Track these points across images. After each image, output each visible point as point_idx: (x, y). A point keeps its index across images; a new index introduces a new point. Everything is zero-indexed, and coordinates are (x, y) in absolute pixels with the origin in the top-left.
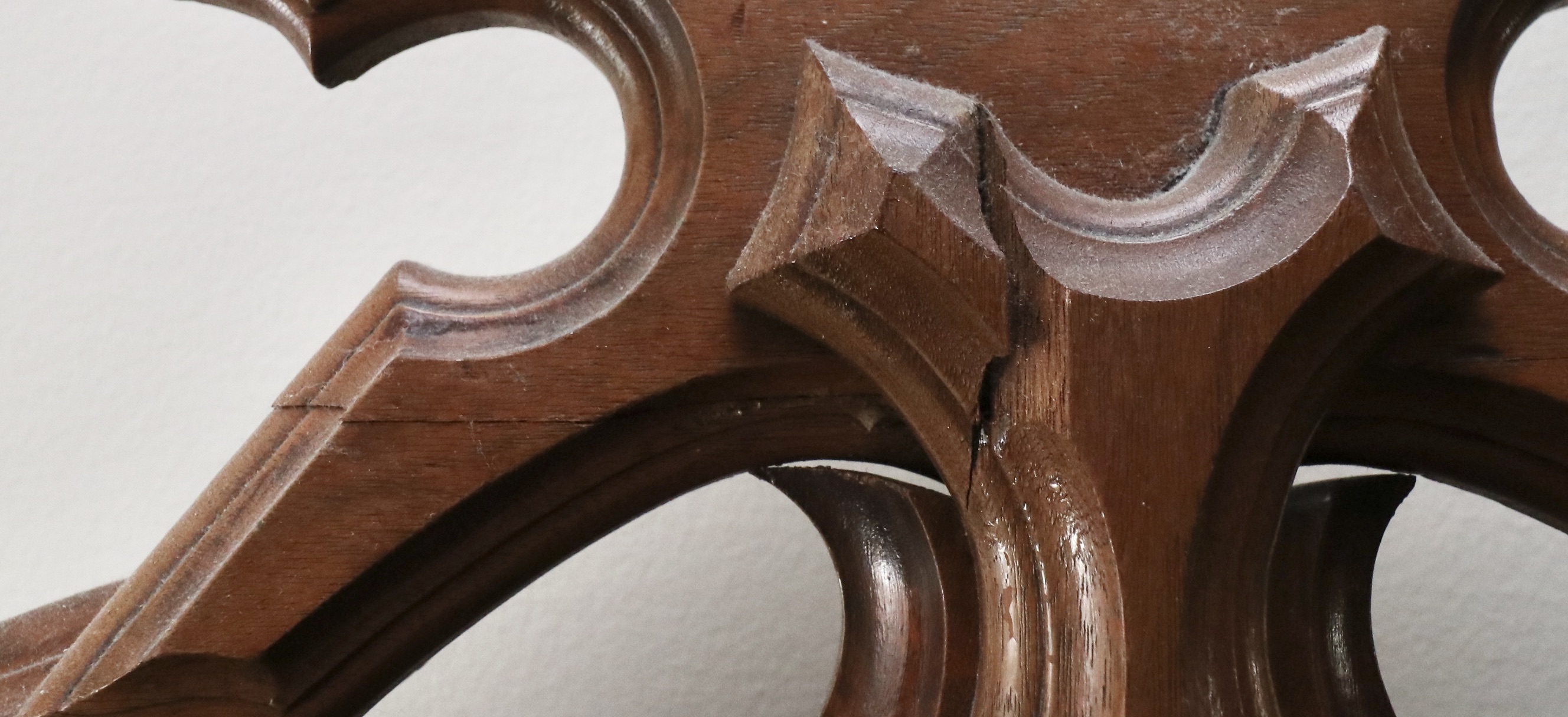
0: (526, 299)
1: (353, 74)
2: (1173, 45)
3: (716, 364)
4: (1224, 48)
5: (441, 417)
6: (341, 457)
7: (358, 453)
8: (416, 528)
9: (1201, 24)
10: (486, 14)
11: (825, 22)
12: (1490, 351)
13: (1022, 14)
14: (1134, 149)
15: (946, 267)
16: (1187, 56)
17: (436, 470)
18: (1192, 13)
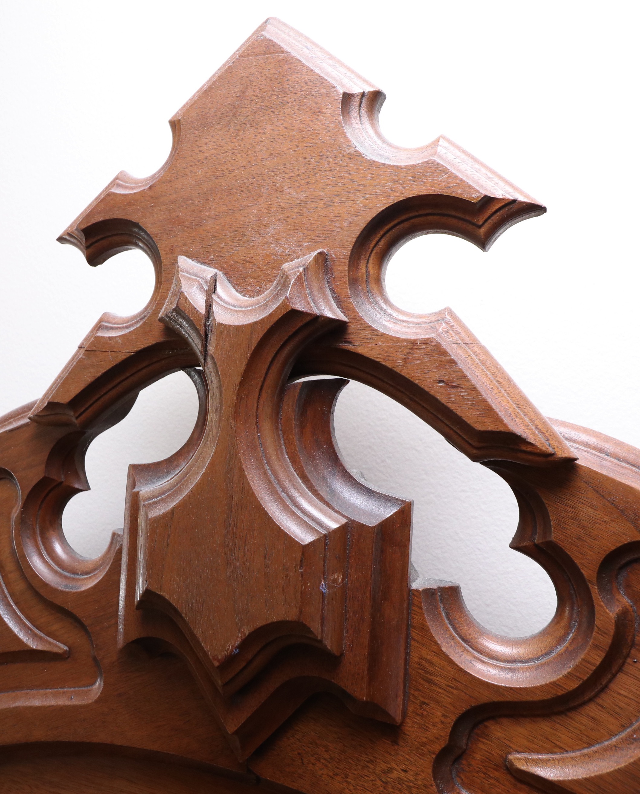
0: (128, 322)
1: (101, 263)
2: (276, 255)
3: (160, 340)
4: (289, 255)
5: (104, 350)
6: (84, 359)
7: (87, 358)
8: (98, 376)
9: (284, 248)
10: (118, 249)
11: (191, 250)
12: (350, 343)
13: (239, 247)
14: (263, 284)
15: (190, 315)
16: (279, 257)
17: (102, 363)
18: (282, 245)
